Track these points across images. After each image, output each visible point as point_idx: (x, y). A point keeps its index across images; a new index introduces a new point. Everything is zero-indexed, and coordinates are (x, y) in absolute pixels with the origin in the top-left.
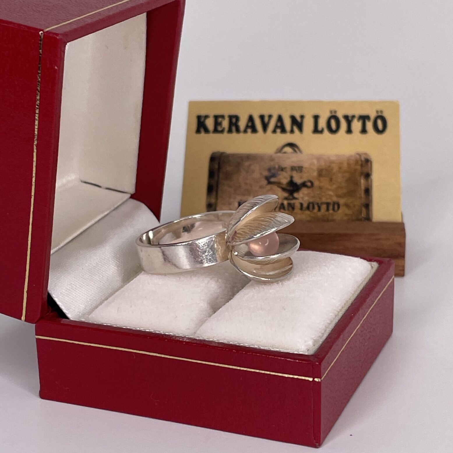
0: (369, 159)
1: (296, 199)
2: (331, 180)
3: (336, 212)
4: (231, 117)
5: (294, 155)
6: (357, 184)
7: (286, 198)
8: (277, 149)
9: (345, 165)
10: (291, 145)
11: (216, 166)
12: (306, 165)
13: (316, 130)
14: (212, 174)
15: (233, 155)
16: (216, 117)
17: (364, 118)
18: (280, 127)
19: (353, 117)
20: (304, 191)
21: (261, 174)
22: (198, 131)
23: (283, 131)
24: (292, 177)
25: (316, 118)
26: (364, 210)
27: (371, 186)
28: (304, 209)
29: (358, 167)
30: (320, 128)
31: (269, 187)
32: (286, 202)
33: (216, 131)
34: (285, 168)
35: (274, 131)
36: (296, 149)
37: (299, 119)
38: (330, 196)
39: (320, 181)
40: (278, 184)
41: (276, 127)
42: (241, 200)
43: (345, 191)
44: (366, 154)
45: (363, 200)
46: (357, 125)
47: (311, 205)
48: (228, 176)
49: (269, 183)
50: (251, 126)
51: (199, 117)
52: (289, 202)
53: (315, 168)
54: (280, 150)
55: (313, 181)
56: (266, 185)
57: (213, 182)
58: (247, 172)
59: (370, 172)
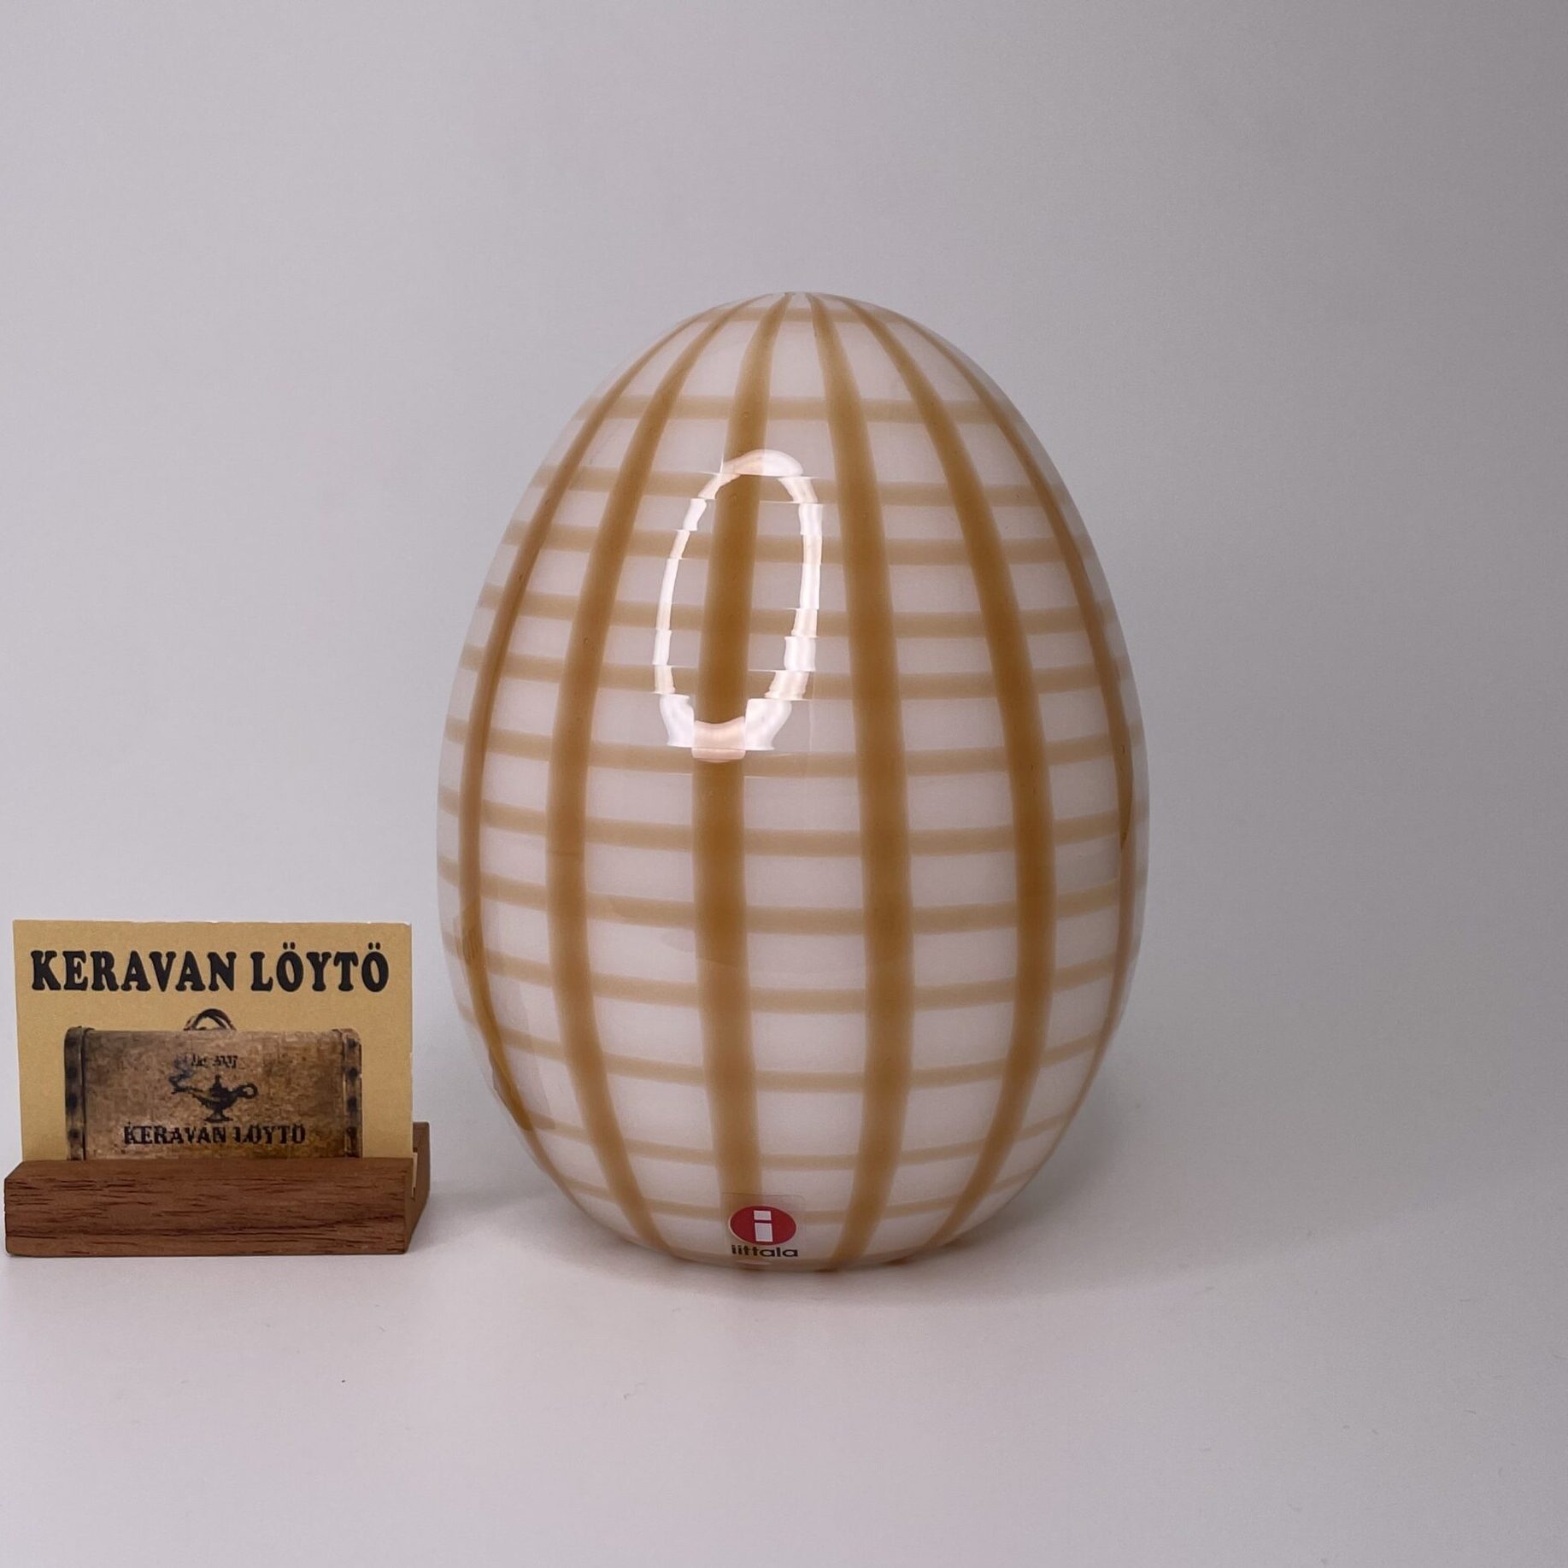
0: (356, 1040)
1: (228, 1119)
2: (289, 1082)
3: (300, 1142)
4: (96, 956)
5: (218, 1033)
6: (334, 1090)
7: (209, 1120)
8: (189, 1022)
9: (313, 1052)
10: (212, 1014)
11: (80, 1055)
12: (242, 1053)
13: (258, 985)
14: (71, 1073)
15: (108, 1034)
16: (69, 956)
17: (346, 959)
18: (191, 977)
19: (327, 956)
20: (241, 1104)
21: (162, 1072)
22: (37, 986)
23: (198, 986)
24: (218, 1077)
25: (257, 958)
26: (347, 1138)
27: (361, 1095)
28: (242, 1138)
29: (336, 1057)
30: (265, 981)
31: (177, 1097)
32: (209, 1127)
33: (70, 986)
34: (205, 1060)
35: (180, 987)
36: (223, 1021)
37: (226, 961)
38: (287, 1113)
39: (267, 1082)
40: (195, 1091)
41: (184, 978)
42: (129, 1123)
43: (313, 1104)
44: (350, 1030)
45: (346, 1122)
46: (332, 973)
47: (255, 1131)
48: (102, 1077)
49: (179, 1090)
50: (136, 976)
51: (36, 955)
52: (216, 1125)
53: (259, 1059)
54: (193, 1025)
55: (255, 1084)
56: (173, 1093)
57: (76, 1088)
58: (136, 1069)
59: (357, 1065)
